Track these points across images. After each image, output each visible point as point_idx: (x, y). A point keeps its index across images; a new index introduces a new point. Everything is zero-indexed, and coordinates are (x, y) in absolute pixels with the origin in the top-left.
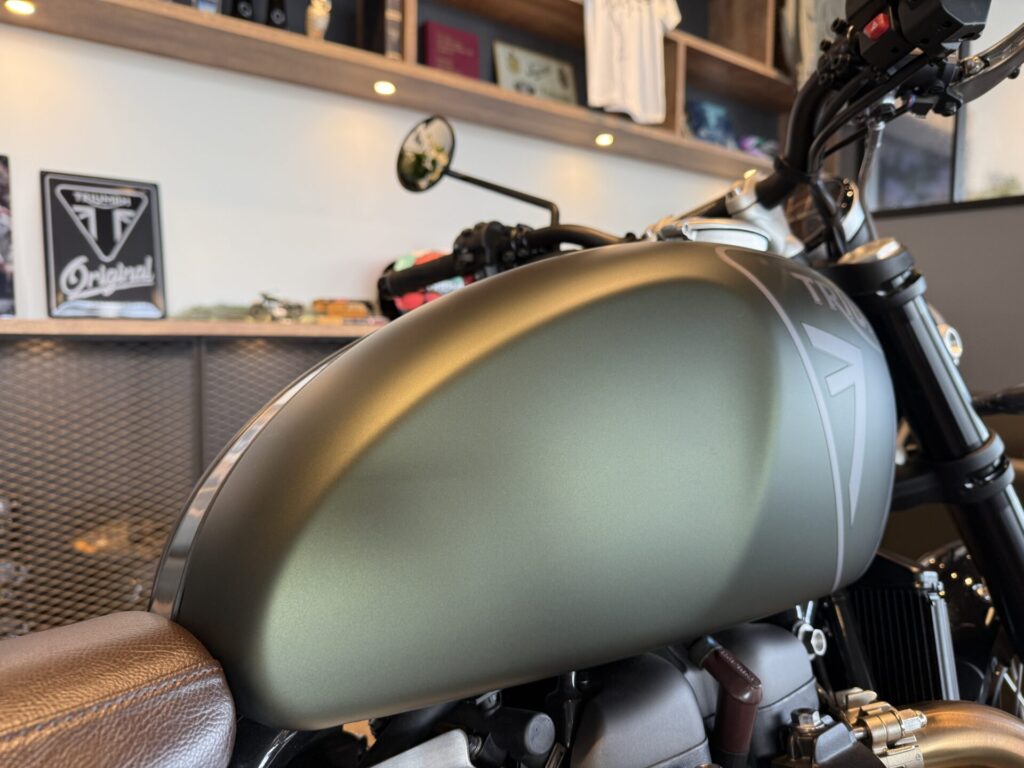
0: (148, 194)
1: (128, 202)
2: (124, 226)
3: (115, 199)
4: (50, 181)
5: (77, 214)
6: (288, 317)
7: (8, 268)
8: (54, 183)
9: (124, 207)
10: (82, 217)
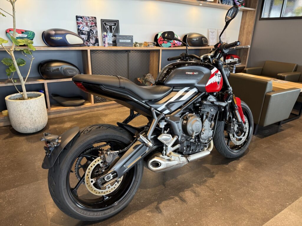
0: (117, 22)
2: (114, 29)
4: (102, 21)
5: (107, 27)
6: (140, 46)
7: (97, 38)
8: (103, 21)
9: (113, 25)
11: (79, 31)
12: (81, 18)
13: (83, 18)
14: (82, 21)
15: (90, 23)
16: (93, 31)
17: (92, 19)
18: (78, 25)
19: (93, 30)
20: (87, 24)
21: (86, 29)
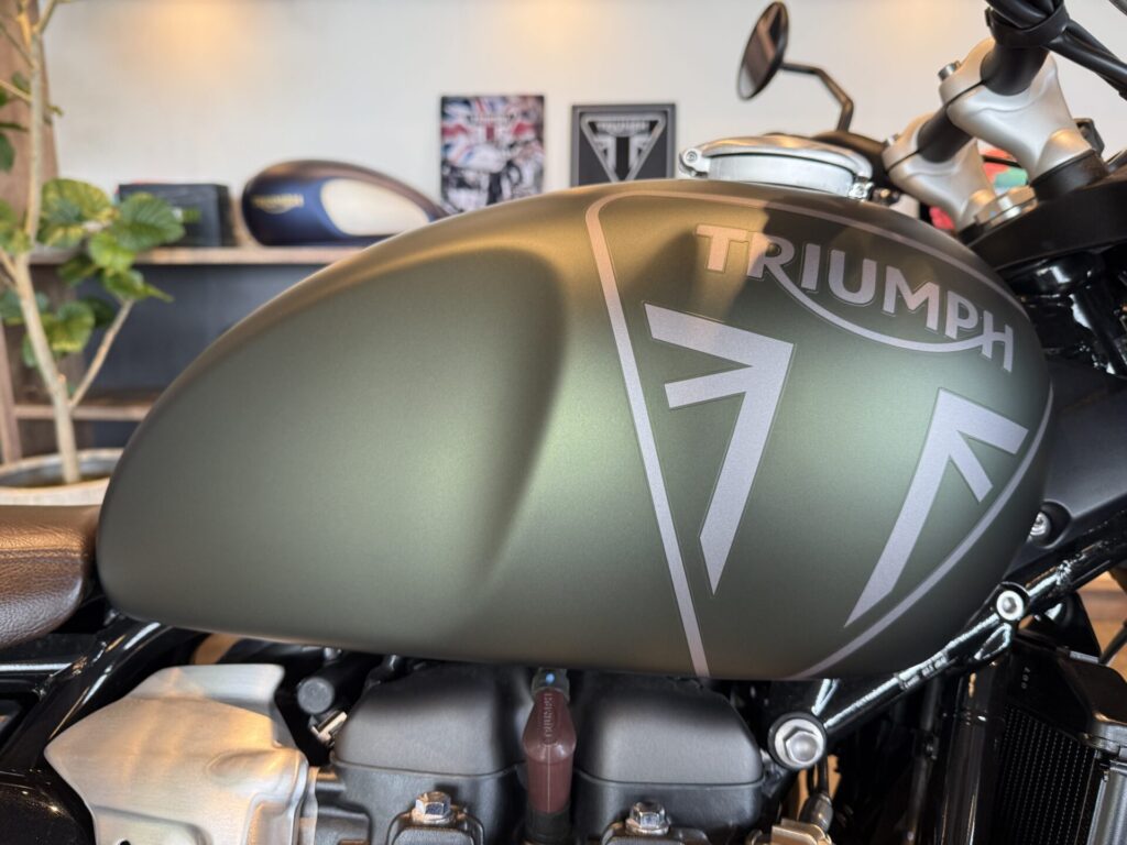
0: (665, 113)
1: (644, 126)
2: (640, 151)
3: (634, 125)
4: (579, 112)
8: (583, 115)
9: (641, 132)
10: (604, 147)
11: (447, 171)
12: (466, 102)
13: (475, 106)
14: (469, 118)
15: (511, 127)
16: (518, 169)
17: (524, 107)
18: (448, 140)
19: (519, 162)
20: (490, 132)
21: (487, 159)
